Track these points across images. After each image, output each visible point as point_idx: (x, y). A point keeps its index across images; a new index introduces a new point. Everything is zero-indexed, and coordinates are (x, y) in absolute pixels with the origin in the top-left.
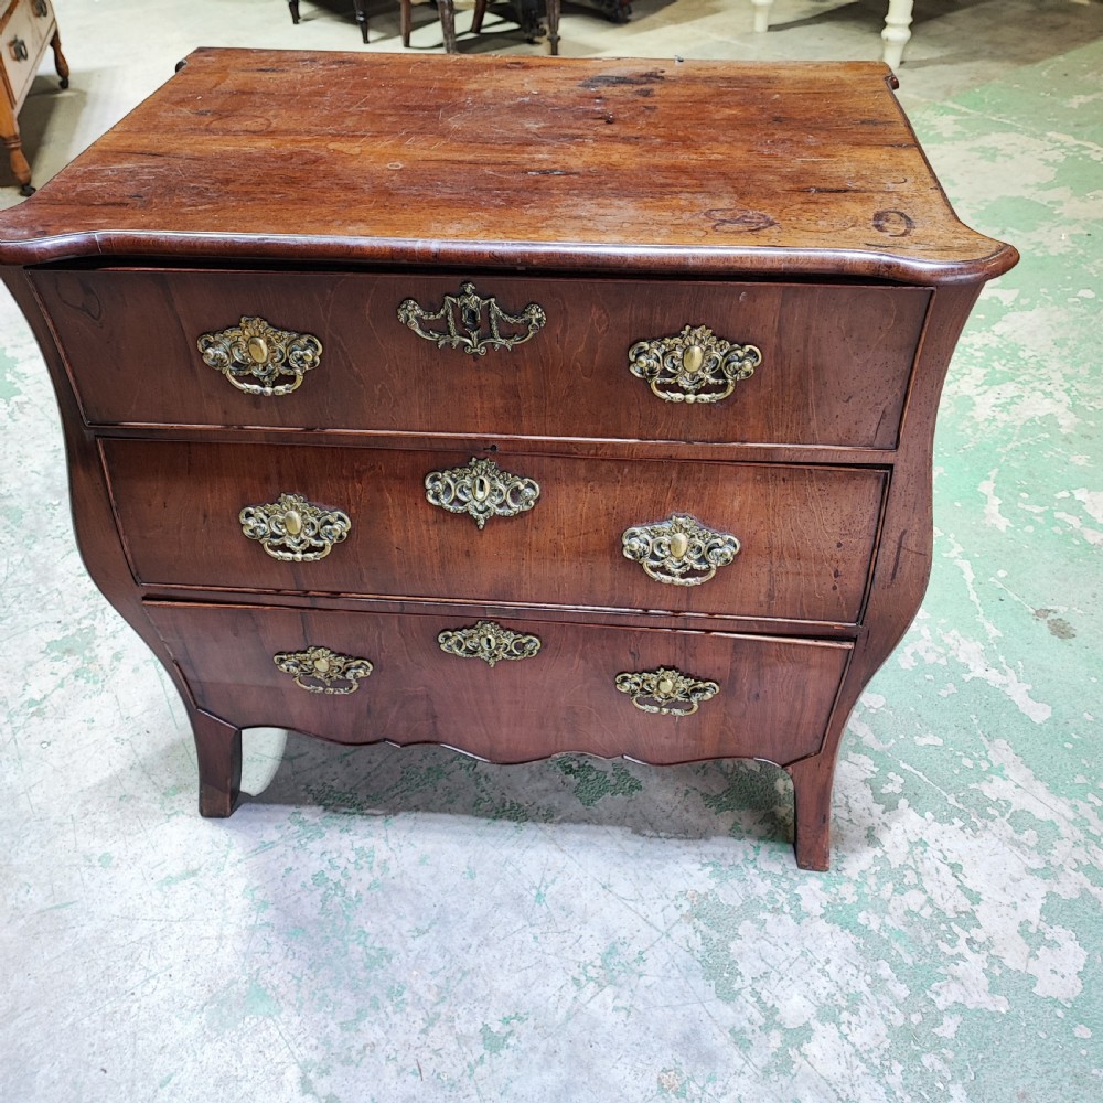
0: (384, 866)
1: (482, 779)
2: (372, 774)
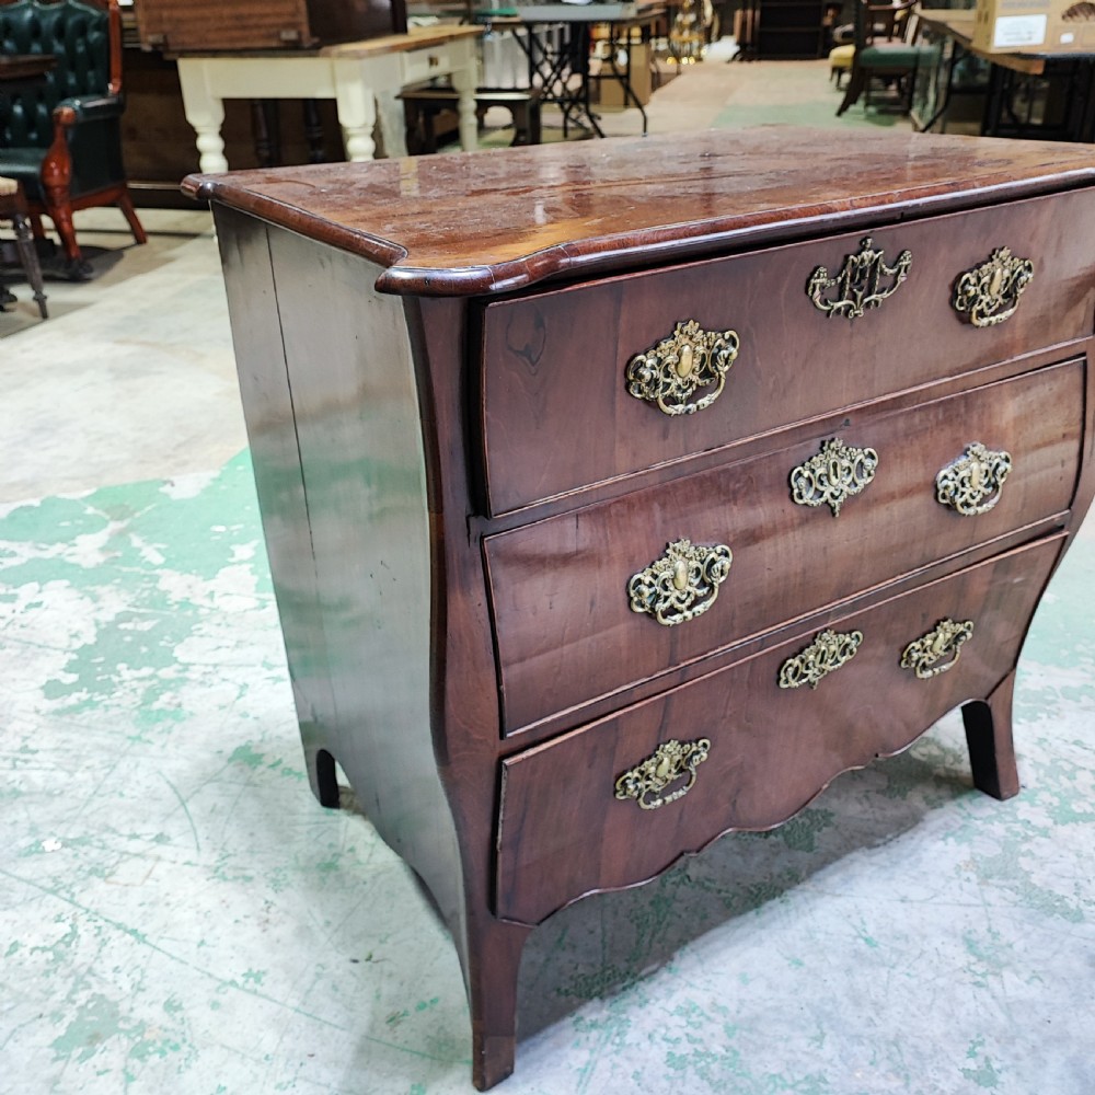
1: (707, 884)
2: (606, 940)
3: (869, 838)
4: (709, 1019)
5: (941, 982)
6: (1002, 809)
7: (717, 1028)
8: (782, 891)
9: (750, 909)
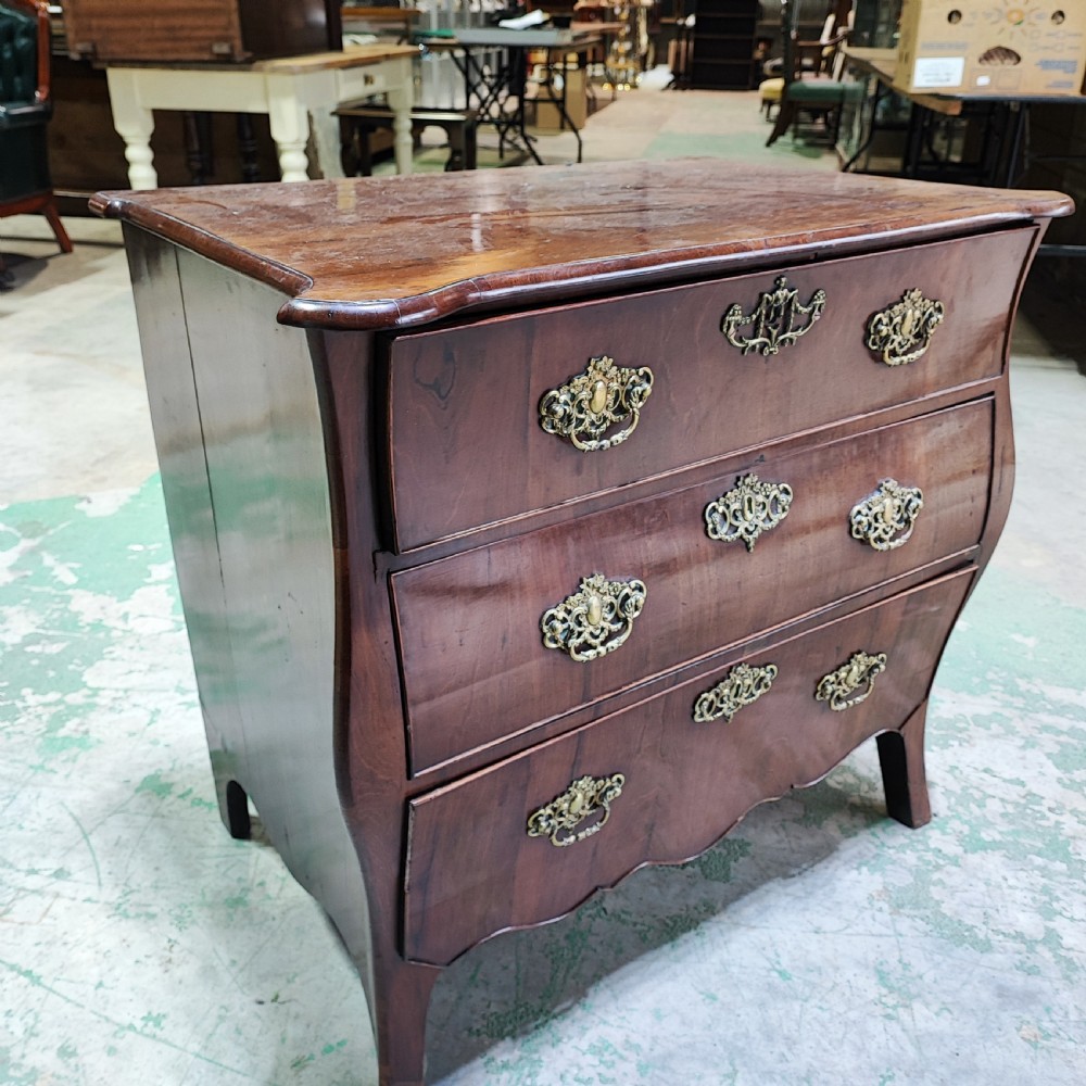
0: (628, 1045)
1: (623, 916)
2: (520, 976)
3: (785, 868)
4: (621, 1057)
5: (853, 1015)
6: (914, 837)
7: (630, 1067)
8: (698, 923)
9: (666, 942)
